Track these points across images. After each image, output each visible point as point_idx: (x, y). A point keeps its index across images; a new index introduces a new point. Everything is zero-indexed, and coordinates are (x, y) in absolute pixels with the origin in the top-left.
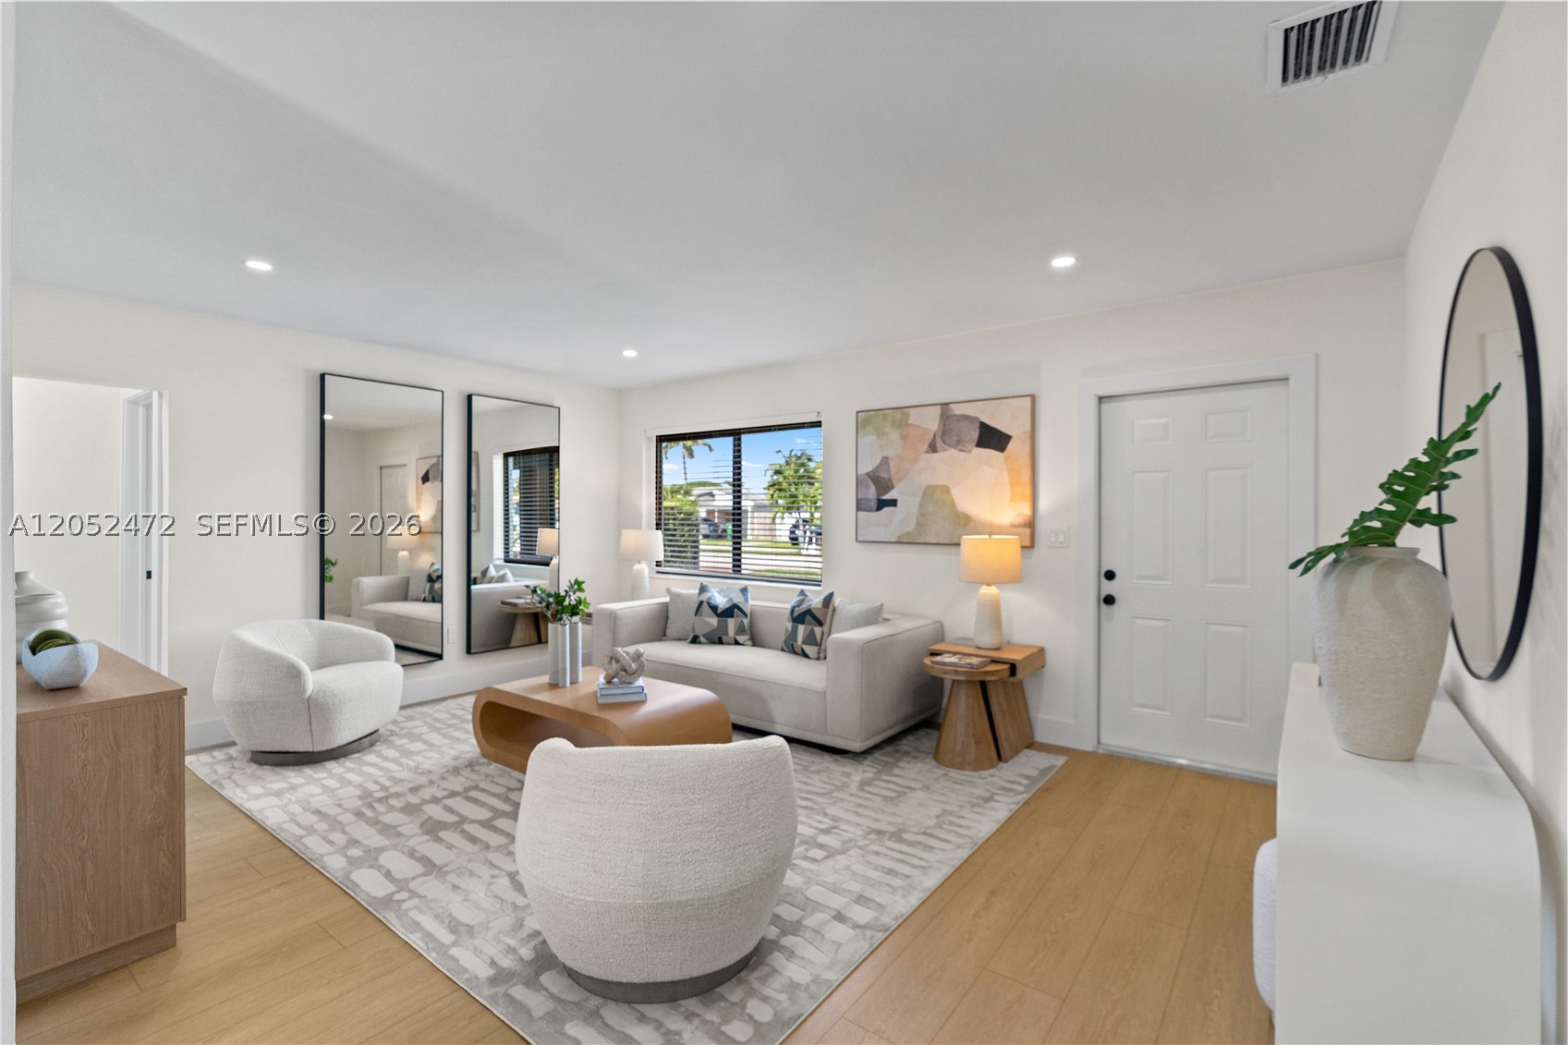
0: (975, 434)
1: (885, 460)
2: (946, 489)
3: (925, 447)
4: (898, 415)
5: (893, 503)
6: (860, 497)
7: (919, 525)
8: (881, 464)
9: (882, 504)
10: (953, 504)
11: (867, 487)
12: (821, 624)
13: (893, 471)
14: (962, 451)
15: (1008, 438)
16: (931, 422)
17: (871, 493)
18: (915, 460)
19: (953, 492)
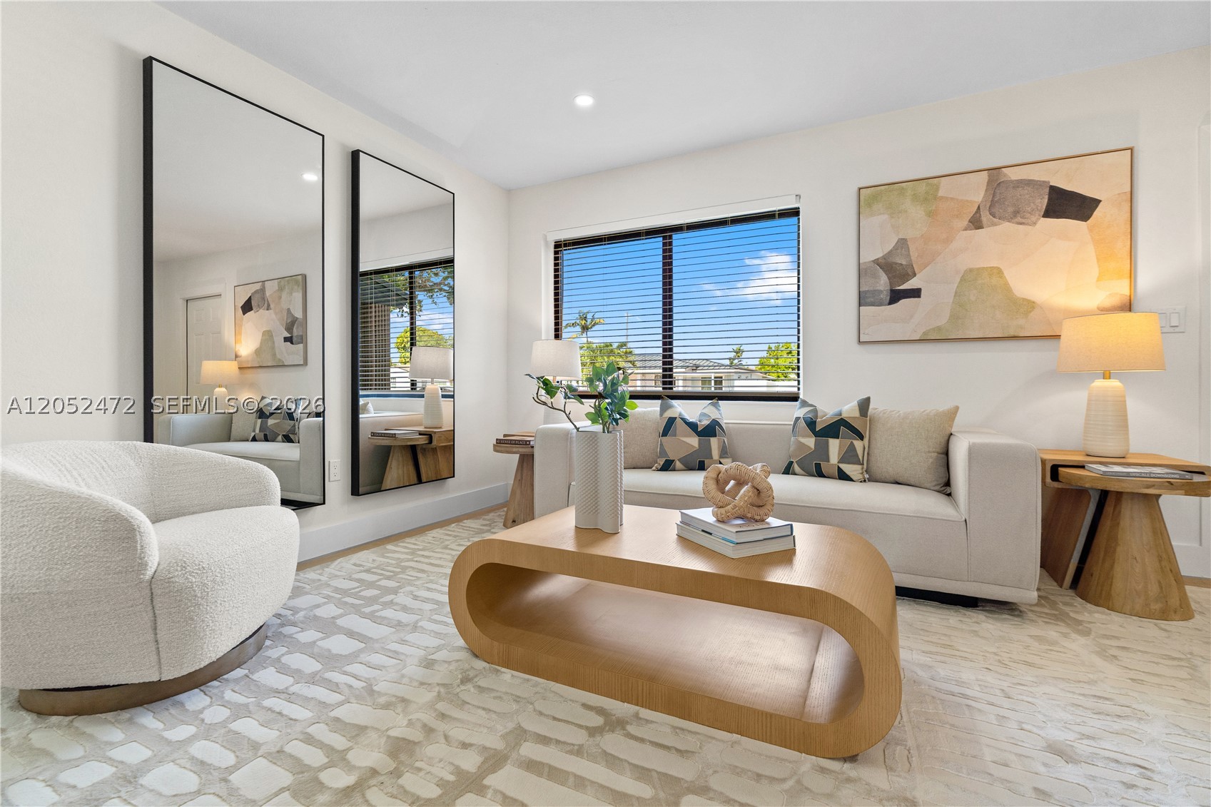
0: (1043, 202)
1: (902, 243)
2: (999, 272)
3: (965, 223)
4: (922, 187)
5: (916, 293)
6: (863, 289)
7: (954, 317)
8: (896, 248)
9: (896, 296)
10: (1007, 288)
11: (875, 276)
12: (862, 438)
13: (914, 255)
14: (1021, 224)
15: (1095, 203)
16: (976, 192)
17: (882, 283)
18: (948, 241)
19: (1008, 274)
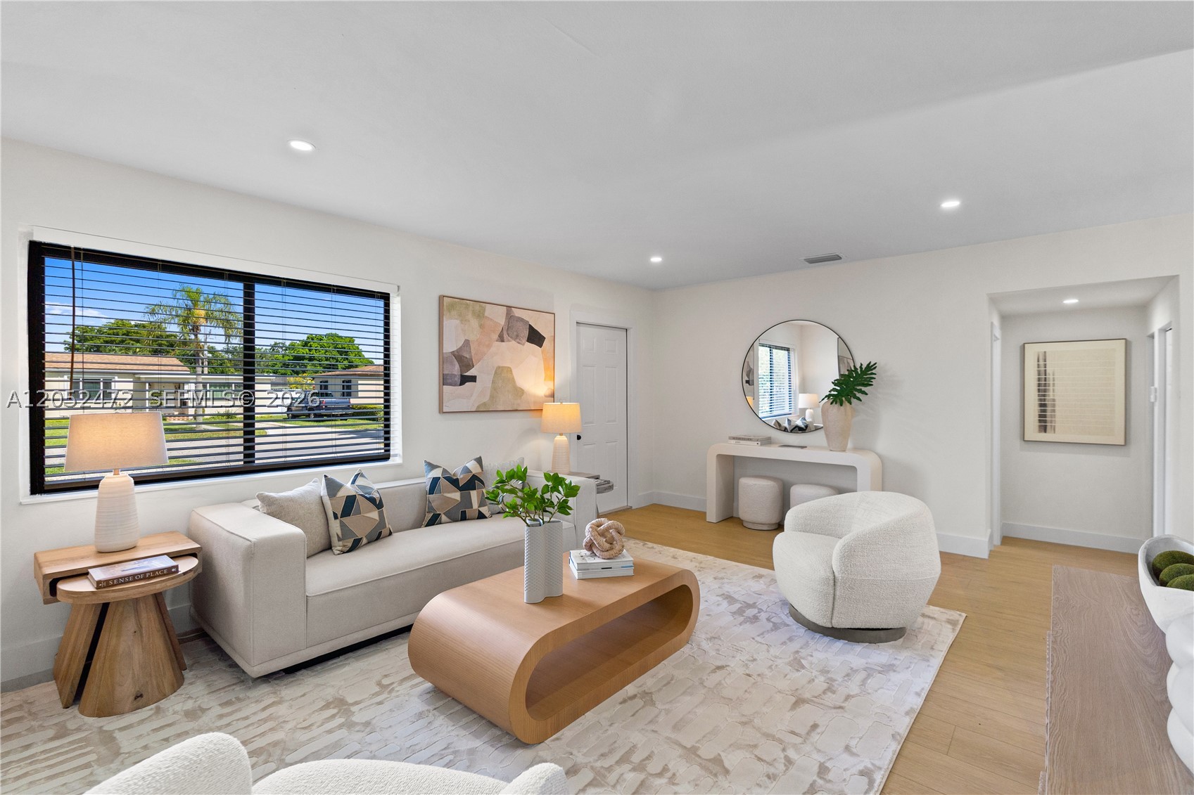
0: (526, 333)
1: (467, 343)
2: (509, 370)
3: (496, 336)
4: (477, 306)
5: (473, 379)
6: (446, 372)
7: (492, 397)
8: (463, 345)
9: (465, 380)
10: (513, 381)
11: (452, 363)
13: (473, 352)
14: (519, 343)
15: (543, 338)
16: (500, 318)
17: (456, 369)
18: (489, 346)
19: (515, 372)
